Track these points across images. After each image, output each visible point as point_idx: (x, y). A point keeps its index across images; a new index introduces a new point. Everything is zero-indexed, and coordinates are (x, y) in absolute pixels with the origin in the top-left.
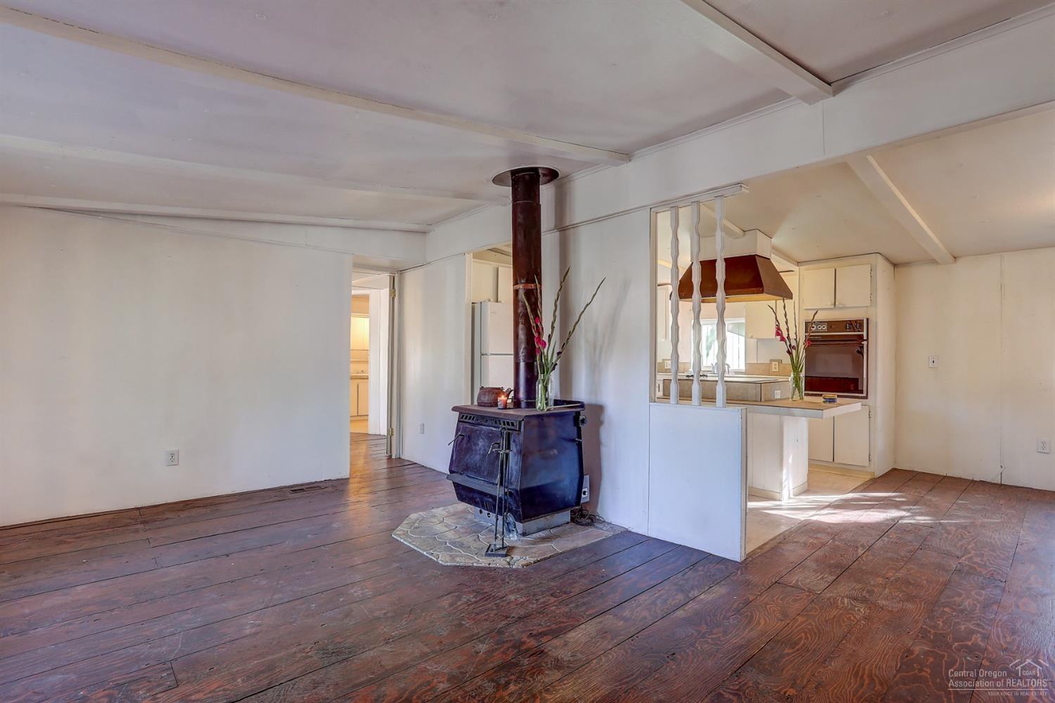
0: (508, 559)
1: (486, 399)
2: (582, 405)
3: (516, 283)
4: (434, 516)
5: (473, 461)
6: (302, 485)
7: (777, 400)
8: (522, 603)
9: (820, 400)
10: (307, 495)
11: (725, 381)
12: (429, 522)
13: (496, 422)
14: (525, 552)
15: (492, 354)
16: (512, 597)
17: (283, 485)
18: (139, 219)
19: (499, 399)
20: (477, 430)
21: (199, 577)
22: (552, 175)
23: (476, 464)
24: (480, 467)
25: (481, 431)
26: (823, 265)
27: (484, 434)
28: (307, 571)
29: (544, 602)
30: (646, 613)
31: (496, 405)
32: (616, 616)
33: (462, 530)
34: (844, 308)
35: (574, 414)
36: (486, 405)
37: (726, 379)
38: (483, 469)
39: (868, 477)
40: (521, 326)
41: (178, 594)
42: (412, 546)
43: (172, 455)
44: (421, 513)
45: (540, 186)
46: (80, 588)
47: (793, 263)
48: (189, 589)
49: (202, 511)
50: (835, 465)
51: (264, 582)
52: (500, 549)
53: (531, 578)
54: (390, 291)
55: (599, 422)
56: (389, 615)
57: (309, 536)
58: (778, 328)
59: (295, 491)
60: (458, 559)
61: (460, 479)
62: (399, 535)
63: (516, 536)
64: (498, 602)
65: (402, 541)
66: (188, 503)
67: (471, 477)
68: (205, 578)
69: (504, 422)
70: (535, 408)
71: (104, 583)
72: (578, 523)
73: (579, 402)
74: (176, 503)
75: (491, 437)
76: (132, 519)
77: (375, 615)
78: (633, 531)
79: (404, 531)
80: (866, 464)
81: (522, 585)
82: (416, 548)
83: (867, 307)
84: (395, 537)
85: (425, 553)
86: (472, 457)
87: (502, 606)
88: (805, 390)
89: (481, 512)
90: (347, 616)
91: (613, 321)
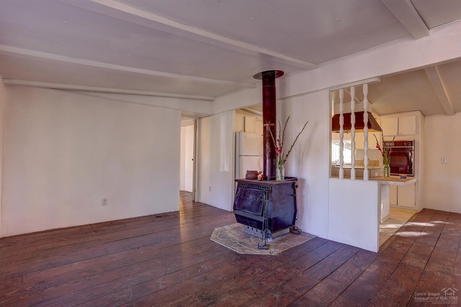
0: (269, 251)
1: (251, 176)
2: (296, 179)
3: (264, 123)
4: (226, 230)
5: (247, 205)
6: (159, 214)
7: (376, 177)
8: (285, 273)
9: (399, 177)
10: (163, 219)
11: (343, 168)
12: (225, 232)
13: (259, 187)
14: (275, 247)
15: (244, 156)
16: (279, 270)
17: (151, 214)
18: (92, 94)
19: (258, 176)
20: (248, 191)
21: (128, 259)
22: (281, 73)
23: (249, 206)
24: (251, 207)
25: (251, 191)
26: (392, 116)
27: (252, 192)
28: (178, 256)
29: (295, 272)
30: (345, 278)
31: (256, 178)
32: (332, 279)
33: (242, 237)
34: (403, 135)
35: (292, 183)
36: (251, 179)
37: (343, 167)
38: (253, 208)
39: (415, 212)
40: (267, 143)
41: (122, 267)
42: (222, 244)
43: (104, 200)
44: (219, 228)
45: (276, 79)
46: (76, 263)
47: (377, 115)
48: (126, 265)
49: (119, 226)
50: (398, 207)
51: (160, 262)
52: (264, 246)
53: (283, 260)
54: (194, 127)
55: (303, 187)
56: (225, 279)
57: (172, 239)
58: (378, 144)
59: (157, 217)
60: (246, 251)
61: (240, 213)
62: (214, 239)
63: (271, 240)
64: (273, 272)
65: (216, 241)
66: (112, 222)
67: (245, 212)
68: (132, 259)
69: (263, 187)
70: (276, 180)
71: (86, 261)
72: (293, 233)
73: (294, 178)
74: (106, 222)
75: (256, 194)
76: (89, 230)
77: (218, 279)
78: (320, 237)
79: (215, 237)
80: (414, 206)
81: (281, 264)
82: (224, 245)
83: (414, 135)
84: (211, 239)
85: (229, 248)
86: (246, 203)
87: (277, 274)
88: (391, 173)
89: (248, 228)
90: (205, 279)
91: (310, 141)
